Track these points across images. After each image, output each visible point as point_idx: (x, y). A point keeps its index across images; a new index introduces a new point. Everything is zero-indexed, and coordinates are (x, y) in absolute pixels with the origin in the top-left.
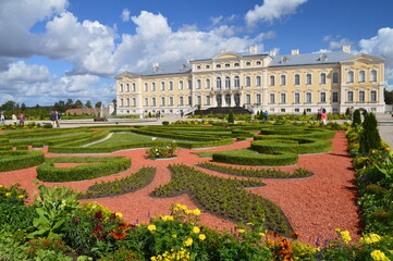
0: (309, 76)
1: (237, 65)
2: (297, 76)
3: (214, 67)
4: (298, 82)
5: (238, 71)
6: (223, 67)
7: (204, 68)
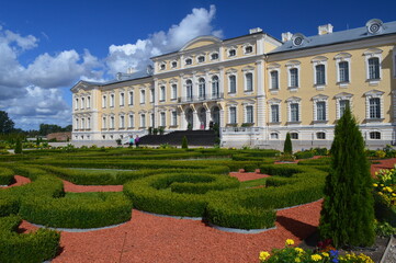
0: (344, 65)
1: (215, 56)
2: (321, 68)
3: (182, 64)
4: (321, 80)
5: (216, 67)
6: (196, 63)
7: (169, 68)
